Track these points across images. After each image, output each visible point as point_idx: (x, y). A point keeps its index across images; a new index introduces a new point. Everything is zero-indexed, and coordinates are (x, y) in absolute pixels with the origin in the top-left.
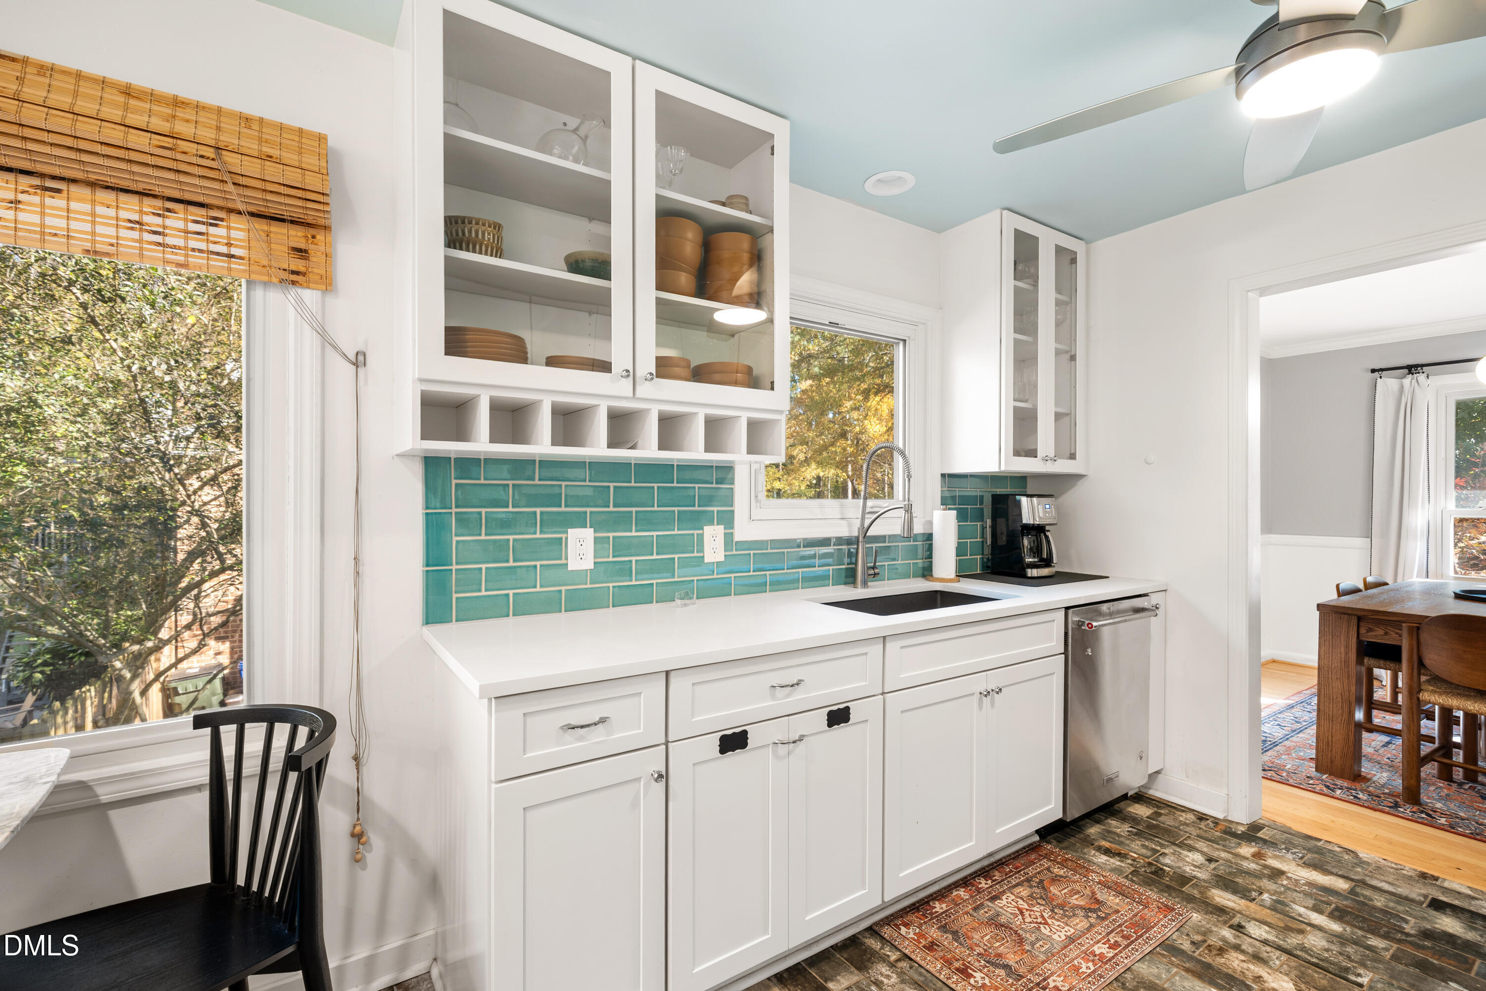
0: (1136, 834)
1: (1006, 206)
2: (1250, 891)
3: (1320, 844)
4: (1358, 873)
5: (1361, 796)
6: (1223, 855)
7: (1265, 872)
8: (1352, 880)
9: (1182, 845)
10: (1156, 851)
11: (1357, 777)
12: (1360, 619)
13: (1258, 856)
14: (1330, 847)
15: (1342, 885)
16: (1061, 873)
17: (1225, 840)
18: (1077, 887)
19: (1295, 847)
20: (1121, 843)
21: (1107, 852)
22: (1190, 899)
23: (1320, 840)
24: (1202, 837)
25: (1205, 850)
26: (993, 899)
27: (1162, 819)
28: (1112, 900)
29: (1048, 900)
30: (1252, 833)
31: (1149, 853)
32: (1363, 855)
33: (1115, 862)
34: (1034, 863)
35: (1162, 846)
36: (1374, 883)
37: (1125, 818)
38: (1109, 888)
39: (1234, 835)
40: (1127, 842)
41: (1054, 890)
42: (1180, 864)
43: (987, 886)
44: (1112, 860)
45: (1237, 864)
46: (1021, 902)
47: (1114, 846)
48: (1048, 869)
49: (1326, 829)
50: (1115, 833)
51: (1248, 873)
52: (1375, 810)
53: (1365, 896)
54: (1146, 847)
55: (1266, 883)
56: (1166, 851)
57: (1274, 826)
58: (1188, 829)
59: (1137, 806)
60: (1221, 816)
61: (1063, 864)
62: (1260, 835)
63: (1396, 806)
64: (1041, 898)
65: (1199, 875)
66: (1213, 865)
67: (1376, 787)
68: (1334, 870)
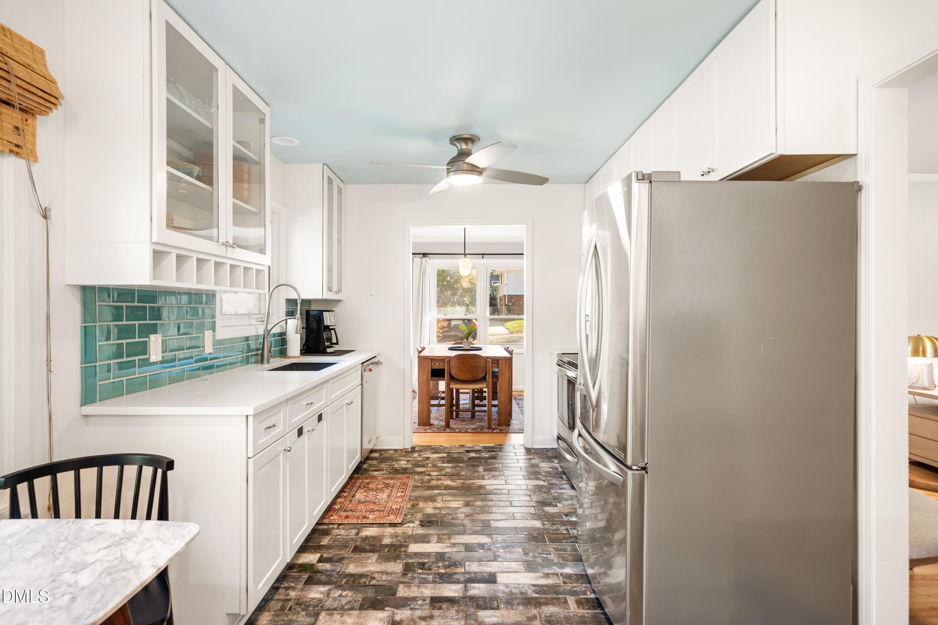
0: (380, 462)
1: (325, 163)
2: (425, 465)
3: (433, 446)
4: (447, 450)
5: (434, 430)
6: (410, 459)
7: (425, 459)
8: (447, 453)
9: (396, 460)
10: (391, 465)
11: (431, 425)
12: (431, 360)
13: (420, 455)
14: (436, 447)
15: (445, 455)
16: (368, 481)
17: (408, 454)
18: (377, 483)
19: (428, 450)
20: (378, 467)
21: (376, 471)
22: (411, 473)
23: (432, 446)
24: (401, 456)
25: (404, 459)
26: (353, 496)
27: (384, 455)
28: (391, 482)
29: (372, 490)
30: (413, 450)
31: (389, 466)
32: (445, 445)
33: (381, 472)
34: (356, 482)
35: (391, 463)
36: (452, 451)
37: (373, 459)
38: (387, 479)
39: (409, 452)
40: (379, 465)
41: (371, 486)
42: (401, 466)
43: (347, 495)
44: (380, 472)
45: (416, 460)
46: (363, 494)
47: (376, 468)
48: (362, 482)
49: (432, 442)
50: (373, 464)
51: (420, 461)
52: (440, 433)
53: (452, 456)
54: (387, 465)
55: (427, 462)
56: (394, 464)
57: (418, 446)
58: (395, 455)
59: (373, 454)
60: (402, 448)
61: (366, 478)
62: (416, 449)
63: (445, 430)
64: (369, 490)
65: (408, 466)
66: (410, 463)
67: (436, 426)
68: (441, 452)
